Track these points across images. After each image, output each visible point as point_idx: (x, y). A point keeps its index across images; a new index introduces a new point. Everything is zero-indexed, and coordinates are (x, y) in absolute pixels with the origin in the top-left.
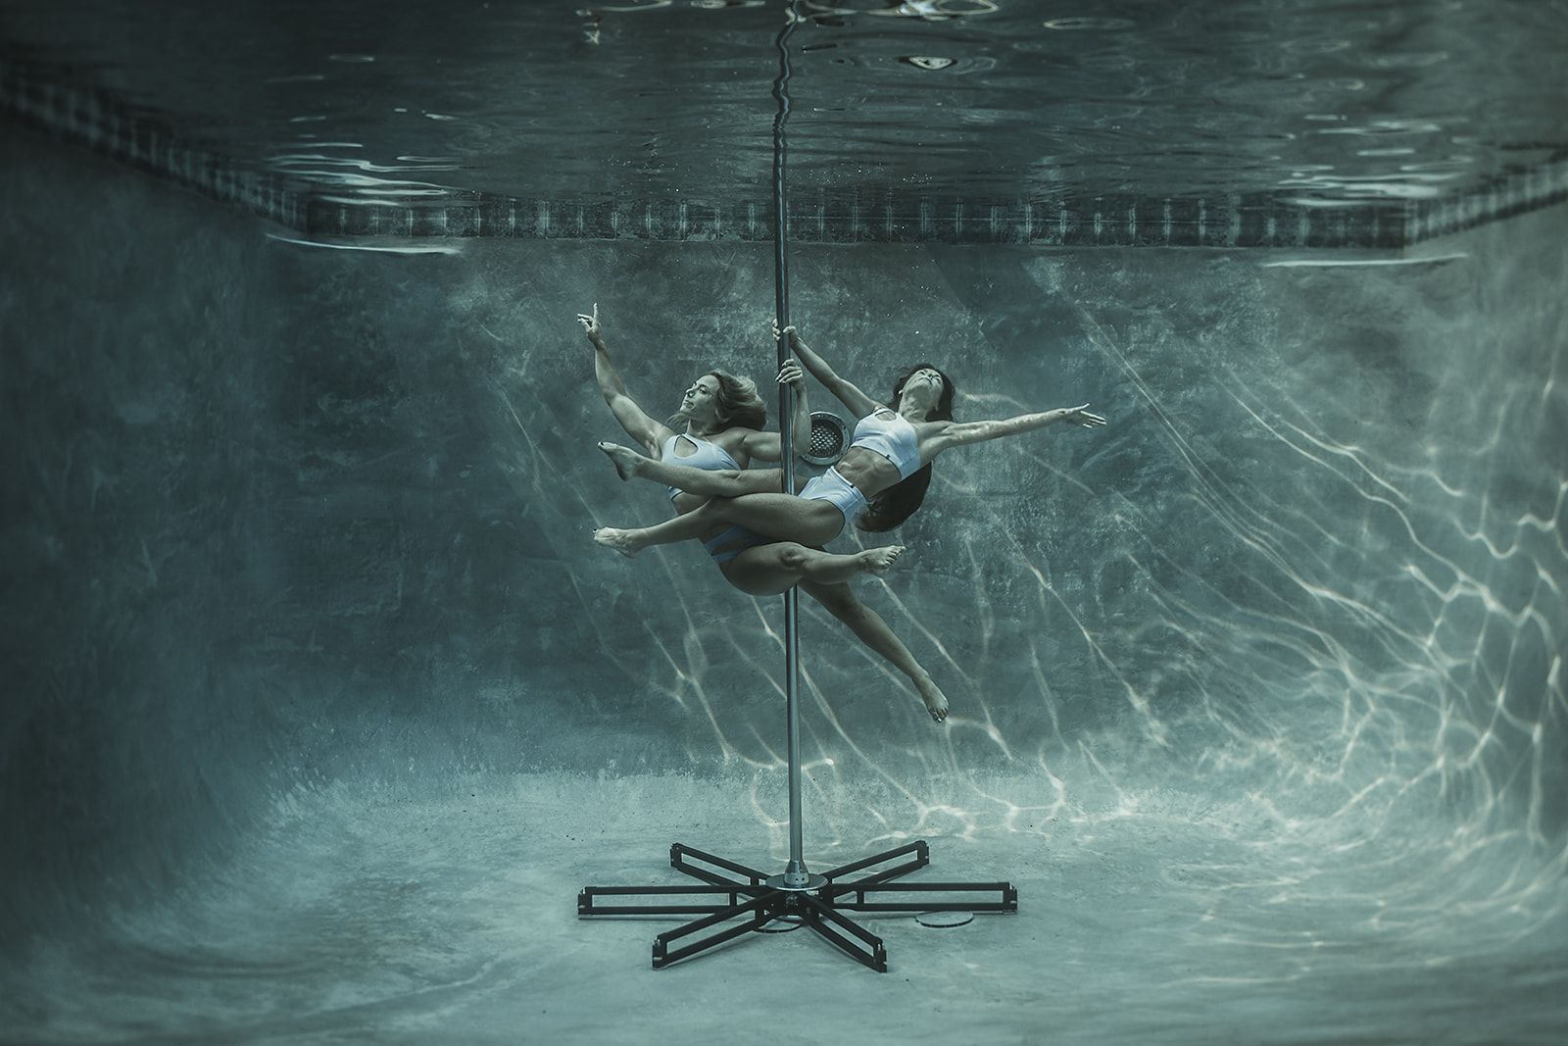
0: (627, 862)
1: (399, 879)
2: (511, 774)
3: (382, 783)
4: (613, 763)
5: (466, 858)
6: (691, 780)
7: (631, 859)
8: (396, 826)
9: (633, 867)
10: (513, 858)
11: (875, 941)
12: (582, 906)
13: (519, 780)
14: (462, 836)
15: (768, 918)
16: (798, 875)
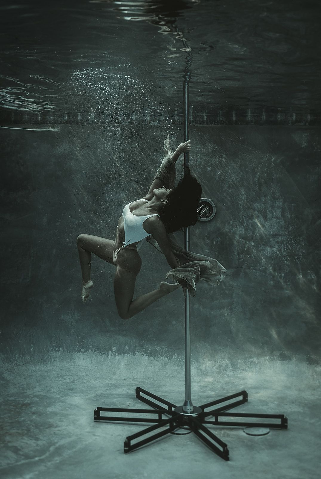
0: (118, 395)
1: (22, 401)
2: (73, 352)
3: (19, 356)
4: (114, 349)
5: (51, 390)
6: (147, 357)
7: (120, 393)
8: (24, 375)
9: (120, 397)
10: (70, 391)
11: (224, 445)
12: (96, 416)
13: (76, 355)
14: (51, 380)
15: (175, 427)
16: (189, 407)
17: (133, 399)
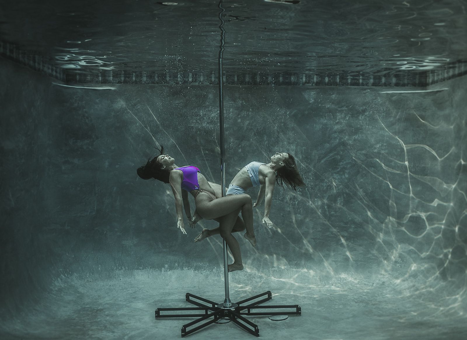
0: (172, 300)
1: (96, 307)
2: (133, 270)
3: (90, 274)
4: (166, 266)
5: (118, 299)
6: (192, 271)
7: (173, 299)
8: (95, 289)
9: (174, 302)
10: (134, 299)
11: (255, 326)
12: (156, 315)
13: (136, 272)
14: (117, 292)
15: (218, 319)
16: (228, 303)
17: (184, 302)
